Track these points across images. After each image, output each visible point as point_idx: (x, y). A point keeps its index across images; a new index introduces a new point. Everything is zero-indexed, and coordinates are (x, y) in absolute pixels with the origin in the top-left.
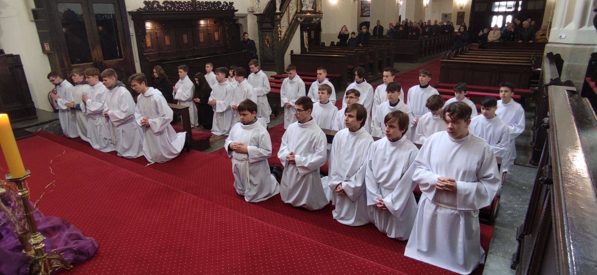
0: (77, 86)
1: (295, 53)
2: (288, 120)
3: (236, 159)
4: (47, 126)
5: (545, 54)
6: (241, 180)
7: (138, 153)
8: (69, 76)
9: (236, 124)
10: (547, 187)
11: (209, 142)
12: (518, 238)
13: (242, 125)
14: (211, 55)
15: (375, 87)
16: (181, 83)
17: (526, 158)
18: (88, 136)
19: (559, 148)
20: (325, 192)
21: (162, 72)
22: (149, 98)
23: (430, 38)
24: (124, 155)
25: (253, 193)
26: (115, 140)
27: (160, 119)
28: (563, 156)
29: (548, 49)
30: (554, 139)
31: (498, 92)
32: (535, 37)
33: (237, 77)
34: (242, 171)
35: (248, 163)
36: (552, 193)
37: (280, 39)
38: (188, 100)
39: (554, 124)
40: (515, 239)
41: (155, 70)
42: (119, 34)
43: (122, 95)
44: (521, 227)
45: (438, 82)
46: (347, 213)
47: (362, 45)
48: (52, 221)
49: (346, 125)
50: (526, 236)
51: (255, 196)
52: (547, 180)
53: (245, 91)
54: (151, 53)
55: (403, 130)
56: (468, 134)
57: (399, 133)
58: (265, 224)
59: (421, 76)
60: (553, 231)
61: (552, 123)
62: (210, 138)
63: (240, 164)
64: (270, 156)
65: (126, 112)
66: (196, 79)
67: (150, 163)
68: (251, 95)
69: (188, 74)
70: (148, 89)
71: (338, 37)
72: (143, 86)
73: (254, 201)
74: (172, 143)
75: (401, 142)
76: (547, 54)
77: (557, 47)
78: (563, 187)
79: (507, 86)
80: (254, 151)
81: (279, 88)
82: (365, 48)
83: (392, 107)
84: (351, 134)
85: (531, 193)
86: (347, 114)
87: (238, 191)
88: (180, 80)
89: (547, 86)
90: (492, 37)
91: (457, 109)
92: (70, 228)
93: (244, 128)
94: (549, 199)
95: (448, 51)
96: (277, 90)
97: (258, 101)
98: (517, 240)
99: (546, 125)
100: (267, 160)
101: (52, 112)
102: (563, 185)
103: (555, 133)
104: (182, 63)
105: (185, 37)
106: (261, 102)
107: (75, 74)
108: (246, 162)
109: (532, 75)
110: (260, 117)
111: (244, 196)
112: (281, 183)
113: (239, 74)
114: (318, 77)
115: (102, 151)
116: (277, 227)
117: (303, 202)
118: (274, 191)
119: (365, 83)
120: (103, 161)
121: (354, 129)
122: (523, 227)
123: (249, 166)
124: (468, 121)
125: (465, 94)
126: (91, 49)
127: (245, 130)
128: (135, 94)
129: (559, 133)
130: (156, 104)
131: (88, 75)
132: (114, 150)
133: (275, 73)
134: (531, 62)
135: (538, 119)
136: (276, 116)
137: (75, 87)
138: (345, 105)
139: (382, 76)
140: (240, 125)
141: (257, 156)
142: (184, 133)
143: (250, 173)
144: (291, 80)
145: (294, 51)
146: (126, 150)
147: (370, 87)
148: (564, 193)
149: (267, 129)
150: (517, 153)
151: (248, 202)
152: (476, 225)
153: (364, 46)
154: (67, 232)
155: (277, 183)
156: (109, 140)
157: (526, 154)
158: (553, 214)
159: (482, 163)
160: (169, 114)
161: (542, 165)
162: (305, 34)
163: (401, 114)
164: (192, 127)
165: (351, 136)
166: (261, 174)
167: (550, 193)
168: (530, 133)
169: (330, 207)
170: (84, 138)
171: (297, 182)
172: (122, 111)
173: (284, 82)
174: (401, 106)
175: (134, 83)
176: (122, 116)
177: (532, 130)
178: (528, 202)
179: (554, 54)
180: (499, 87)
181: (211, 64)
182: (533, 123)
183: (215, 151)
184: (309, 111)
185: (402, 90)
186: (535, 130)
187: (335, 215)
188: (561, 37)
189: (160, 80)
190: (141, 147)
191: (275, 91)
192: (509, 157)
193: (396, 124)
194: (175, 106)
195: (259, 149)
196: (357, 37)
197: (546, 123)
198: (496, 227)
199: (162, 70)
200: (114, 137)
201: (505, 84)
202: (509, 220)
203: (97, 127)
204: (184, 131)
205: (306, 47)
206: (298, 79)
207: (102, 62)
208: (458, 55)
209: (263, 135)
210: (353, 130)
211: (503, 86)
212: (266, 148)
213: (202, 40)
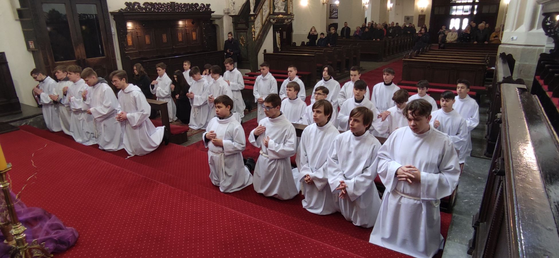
0: (60, 83)
1: (268, 52)
2: (261, 114)
3: (212, 152)
4: (31, 120)
5: (498, 54)
6: (217, 171)
7: (119, 146)
8: (53, 72)
9: (213, 119)
10: (500, 178)
11: (187, 135)
12: (474, 225)
13: (218, 119)
14: (188, 53)
15: (342, 84)
16: (160, 80)
17: (481, 150)
18: (71, 129)
19: (511, 142)
20: (295, 182)
21: (142, 69)
22: (129, 94)
23: (394, 39)
24: (106, 148)
25: (228, 184)
26: (97, 134)
27: (139, 114)
28: (514, 149)
29: (501, 49)
30: (506, 133)
31: (455, 89)
32: (489, 38)
33: (213, 74)
34: (217, 163)
35: (223, 155)
36: (504, 184)
37: (254, 39)
38: (167, 97)
39: (506, 119)
40: (471, 225)
41: (135, 68)
42: (102, 33)
43: (104, 91)
44: (476, 215)
45: (401, 79)
46: (316, 203)
47: (331, 45)
48: (34, 212)
49: (315, 120)
50: (481, 224)
51: (230, 187)
52: (499, 172)
53: (220, 87)
54: (132, 52)
55: (367, 125)
56: (429, 129)
57: (363, 128)
58: (239, 213)
59: (385, 75)
60: (505, 220)
61: (504, 119)
62: (188, 132)
63: (216, 157)
64: (244, 149)
65: (108, 107)
66: (175, 76)
67: (130, 155)
68: (227, 91)
69: (166, 72)
70: (128, 86)
71: (308, 38)
72: (123, 82)
73: (228, 191)
74: (151, 137)
75: (364, 136)
76: (500, 54)
77: (509, 48)
78: (514, 179)
79: (463, 82)
80: (229, 145)
81: (253, 85)
82: (334, 48)
83: (357, 104)
84: (320, 129)
85: (485, 183)
86: (314, 110)
87: (213, 182)
88: (159, 78)
89: (500, 83)
90: (450, 38)
91: (418, 107)
92: (51, 218)
93: (220, 122)
94: (502, 189)
95: (411, 51)
96: (251, 86)
97: (233, 97)
98: (473, 227)
99: (499, 120)
100: (241, 153)
101: (36, 107)
102: (514, 178)
103: (507, 128)
104: (160, 61)
105: (164, 37)
106: (236, 98)
107: (59, 71)
108: (222, 155)
109: (486, 73)
110: (235, 112)
111: (219, 187)
112: (255, 174)
113: (215, 72)
114: (288, 74)
115: (84, 144)
116: (249, 216)
117: (275, 192)
118: (248, 182)
119: (332, 80)
120: (85, 154)
121: (322, 124)
122: (478, 214)
123: (224, 159)
124: (429, 117)
125: (427, 91)
126: (74, 47)
127: (221, 124)
128: (116, 90)
129: (510, 127)
130: (135, 99)
131: (71, 71)
132: (96, 143)
133: (249, 71)
134: (486, 61)
135: (492, 114)
136: (249, 111)
137: (59, 83)
138: (313, 101)
139: (349, 75)
140: (216, 120)
141: (231, 150)
142: (163, 127)
143: (225, 165)
144: (264, 77)
145: (267, 51)
146: (108, 143)
147: (337, 83)
148: (515, 185)
149: (242, 123)
150: (473, 146)
151: (223, 193)
152: (437, 215)
153: (332, 46)
154: (48, 222)
155: (250, 175)
156: (91, 133)
157: (481, 147)
158: (505, 204)
159: (443, 156)
160: (147, 109)
161: (495, 158)
162: (278, 35)
163: (366, 110)
164: (170, 121)
165: (318, 131)
166: (235, 166)
167: (503, 183)
168: (484, 127)
169: (300, 197)
170: (66, 132)
171: (269, 173)
172: (105, 107)
173: (257, 80)
174: (366, 103)
175: (115, 78)
176: (105, 112)
177: (487, 124)
178: (483, 191)
179: (507, 54)
180: (457, 84)
181: (189, 62)
182: (487, 118)
183: (192, 144)
184: (278, 108)
185: (367, 88)
186: (489, 124)
187: (304, 204)
188: (512, 38)
189: (140, 77)
190: (121, 140)
191: (249, 87)
192: (465, 149)
193: (360, 119)
194: (154, 102)
195: (233, 143)
196: (325, 37)
197: (499, 119)
198: (454, 215)
199: (142, 67)
200: (96, 131)
201: (462, 81)
202: (466, 208)
203: (80, 122)
204: (162, 126)
205: (279, 46)
206: (270, 77)
207: (85, 59)
208: (419, 55)
209: (237, 130)
210: (320, 125)
211: (460, 82)
212: (240, 142)
213: (180, 39)
